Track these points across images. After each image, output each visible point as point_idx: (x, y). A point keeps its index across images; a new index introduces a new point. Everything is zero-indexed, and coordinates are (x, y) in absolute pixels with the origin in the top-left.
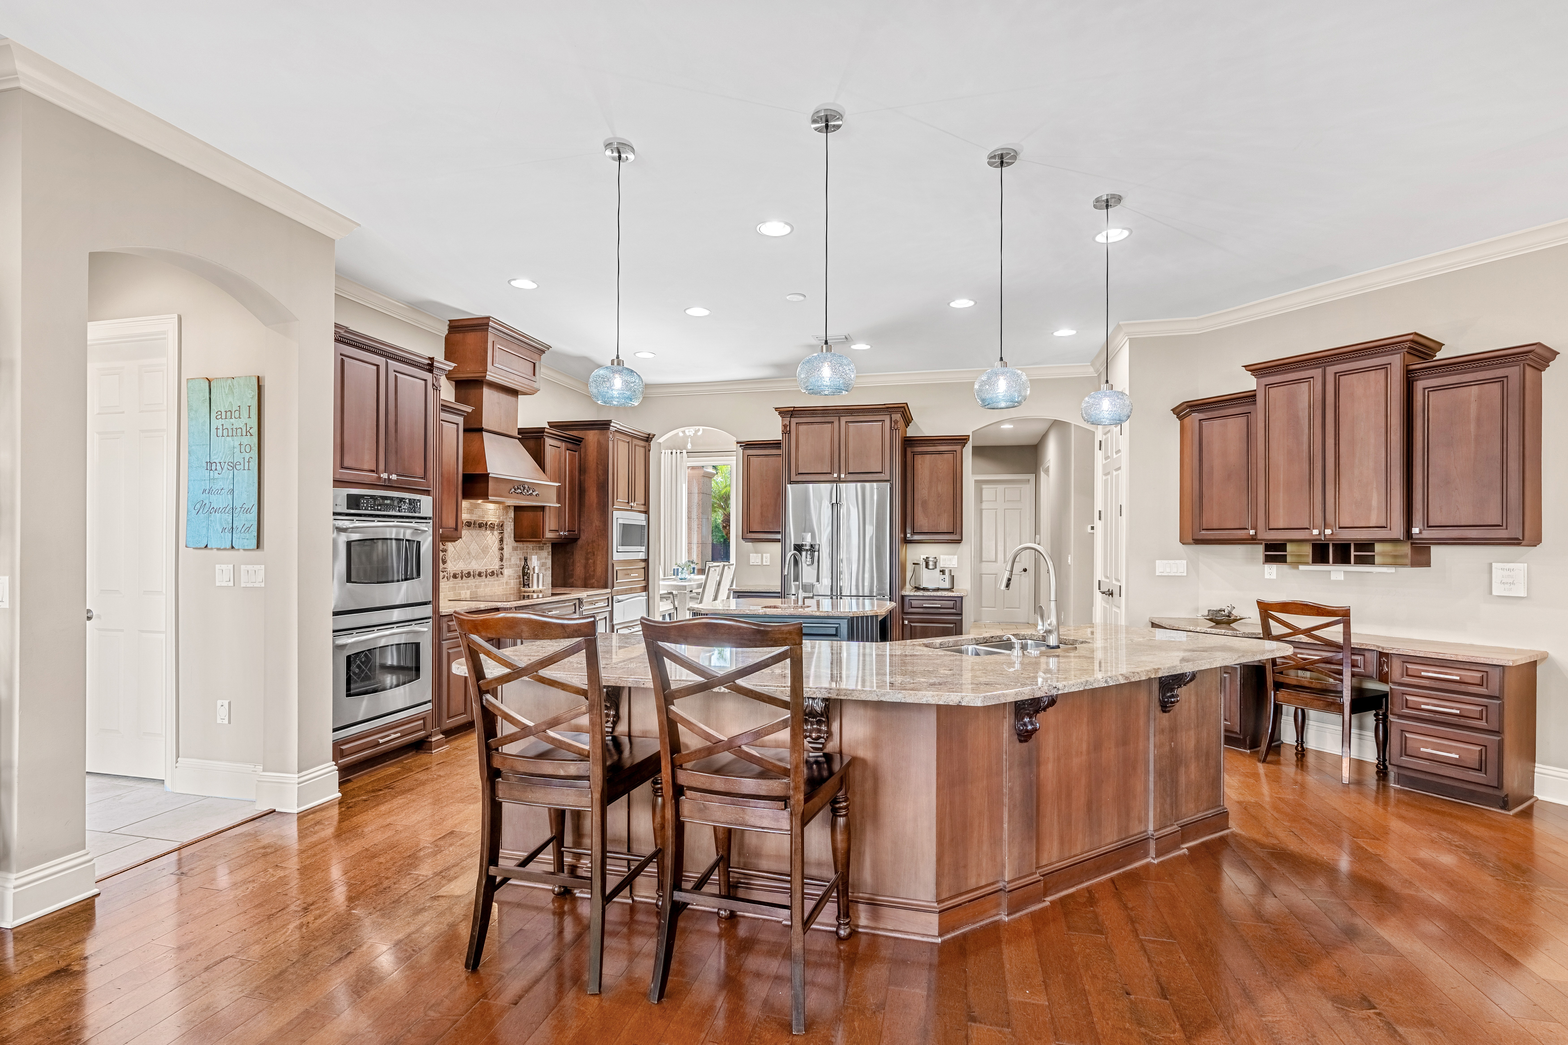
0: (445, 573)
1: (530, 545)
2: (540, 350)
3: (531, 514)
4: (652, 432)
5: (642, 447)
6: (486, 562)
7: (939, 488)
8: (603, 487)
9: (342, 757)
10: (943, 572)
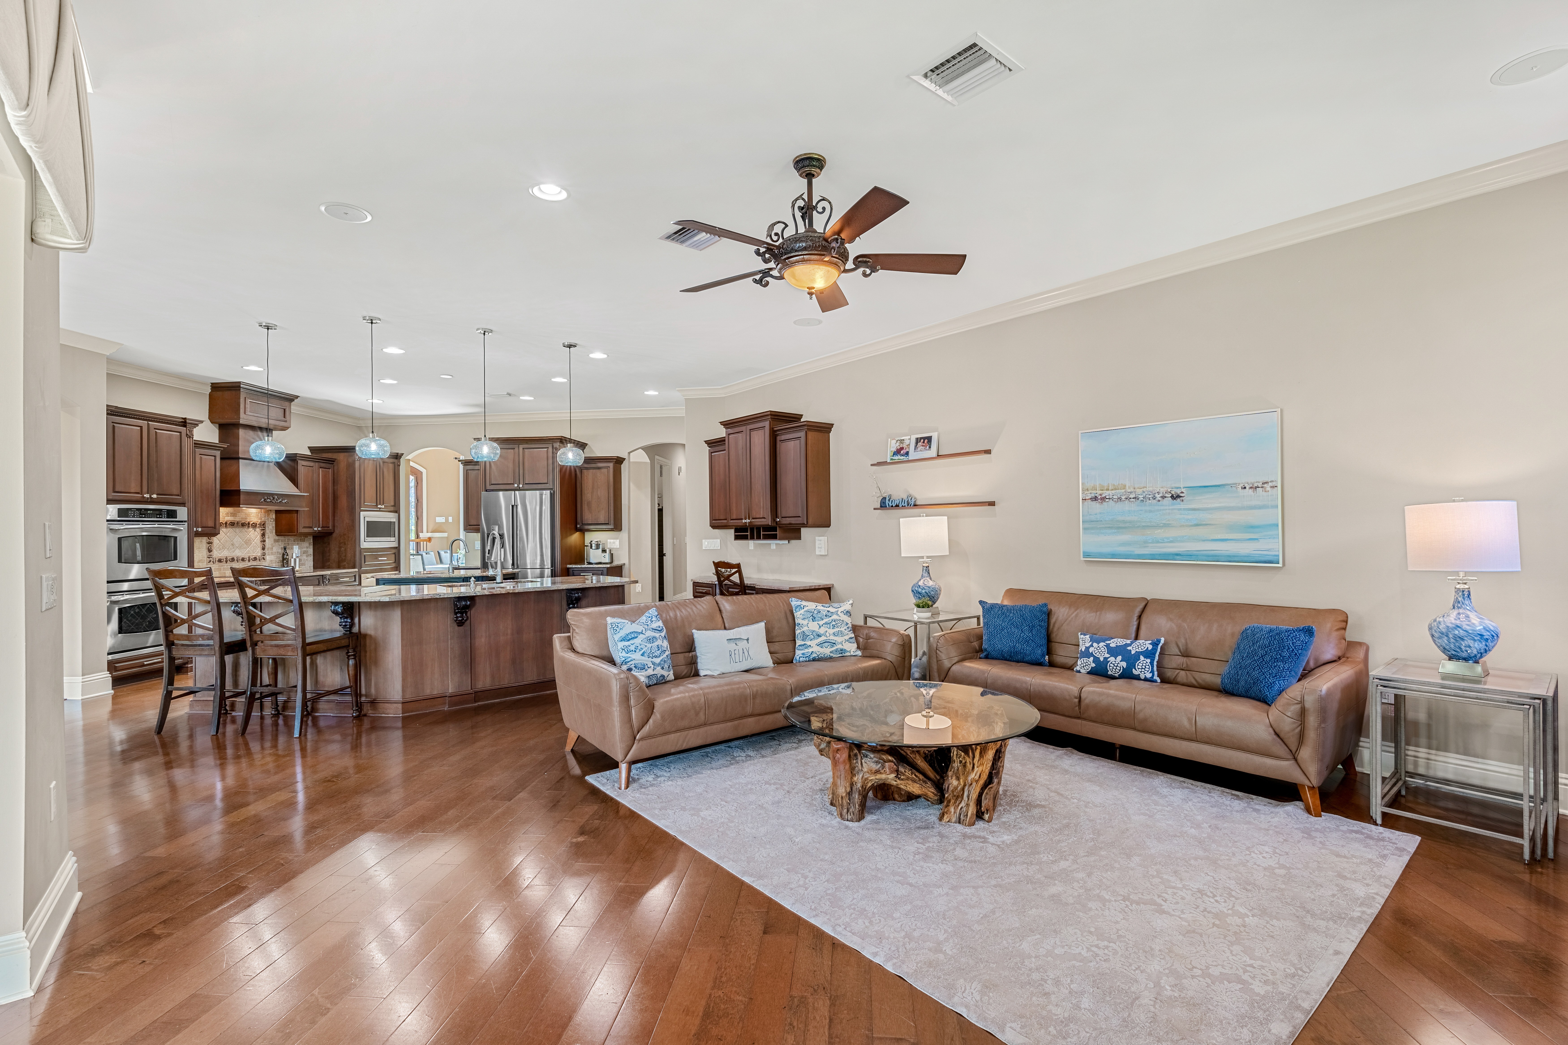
0: (211, 559)
1: (292, 538)
2: (290, 399)
3: (288, 516)
4: (400, 452)
5: (392, 463)
6: (249, 551)
7: (599, 493)
8: (351, 494)
9: (116, 671)
10: (604, 551)
